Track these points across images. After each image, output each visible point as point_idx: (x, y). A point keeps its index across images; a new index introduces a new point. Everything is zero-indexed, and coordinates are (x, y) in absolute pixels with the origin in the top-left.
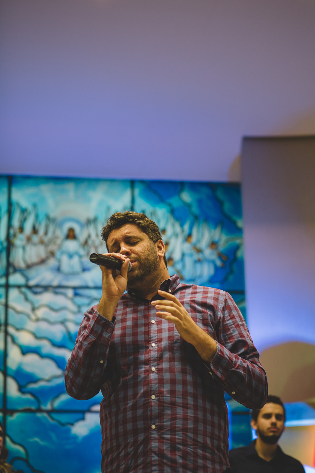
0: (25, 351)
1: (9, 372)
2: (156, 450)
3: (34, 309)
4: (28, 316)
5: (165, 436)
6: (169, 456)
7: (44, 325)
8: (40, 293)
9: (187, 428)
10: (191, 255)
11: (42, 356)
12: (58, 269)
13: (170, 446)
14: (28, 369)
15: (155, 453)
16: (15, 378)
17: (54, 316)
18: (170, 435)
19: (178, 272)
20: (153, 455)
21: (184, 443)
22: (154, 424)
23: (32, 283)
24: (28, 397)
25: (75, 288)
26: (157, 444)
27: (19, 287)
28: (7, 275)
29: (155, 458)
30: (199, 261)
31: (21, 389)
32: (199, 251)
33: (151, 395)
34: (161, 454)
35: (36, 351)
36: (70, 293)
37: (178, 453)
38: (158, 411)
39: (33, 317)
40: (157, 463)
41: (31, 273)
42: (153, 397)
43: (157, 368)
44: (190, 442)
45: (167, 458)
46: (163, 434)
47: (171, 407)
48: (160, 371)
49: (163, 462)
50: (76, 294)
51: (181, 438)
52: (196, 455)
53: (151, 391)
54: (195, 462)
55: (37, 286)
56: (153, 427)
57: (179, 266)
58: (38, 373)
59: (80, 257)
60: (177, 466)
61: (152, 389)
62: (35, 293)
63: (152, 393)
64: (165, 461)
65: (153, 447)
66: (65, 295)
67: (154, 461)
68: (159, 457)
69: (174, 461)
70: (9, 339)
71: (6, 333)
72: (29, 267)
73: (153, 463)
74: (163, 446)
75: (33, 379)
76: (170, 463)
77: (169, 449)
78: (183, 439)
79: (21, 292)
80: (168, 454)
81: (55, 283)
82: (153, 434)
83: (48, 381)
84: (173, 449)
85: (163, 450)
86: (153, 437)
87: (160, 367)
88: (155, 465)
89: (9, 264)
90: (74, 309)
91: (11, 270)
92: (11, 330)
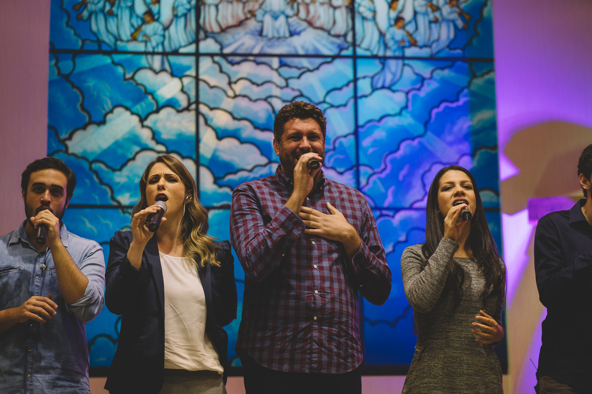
0: (221, 135)
1: (202, 161)
2: (316, 339)
3: (230, 83)
4: (225, 92)
5: (323, 327)
6: (327, 345)
7: (243, 103)
8: (238, 63)
9: (342, 321)
10: (426, 14)
11: (242, 142)
12: (260, 33)
13: (328, 336)
14: (225, 157)
15: (315, 341)
16: (208, 168)
17: (255, 92)
18: (328, 327)
19: (410, 35)
20: (314, 344)
21: (339, 335)
22: (316, 316)
23: (227, 51)
24: (226, 190)
25: (280, 56)
26: (317, 334)
27: (212, 55)
28: (197, 41)
29: (316, 346)
30: (436, 21)
31: (217, 181)
32: (437, 9)
33: (315, 290)
34: (320, 343)
35: (234, 135)
36: (275, 62)
37: (333, 343)
38: (321, 305)
39: (231, 93)
40: (317, 351)
41: (227, 38)
42: (316, 292)
43: (319, 266)
44: (343, 334)
45: (325, 347)
46: (322, 325)
47: (331, 302)
48: (321, 268)
49: (322, 350)
50: (282, 65)
51: (337, 330)
52: (347, 345)
53: (314, 286)
54: (346, 351)
55: (233, 54)
56: (315, 318)
57: (410, 28)
58: (238, 162)
59: (287, 17)
60: (333, 354)
61: (316, 285)
62: (232, 64)
63: (316, 288)
64: (323, 349)
65: (314, 336)
66: (269, 66)
67: (314, 349)
68: (318, 345)
69: (330, 350)
70: (201, 120)
71: (198, 113)
72: (223, 30)
73: (314, 351)
74: (322, 336)
75: (232, 169)
76: (326, 352)
77: (327, 339)
78: (338, 331)
79: (214, 62)
80: (326, 343)
81: (256, 51)
82: (315, 325)
83: (251, 171)
84: (330, 340)
85: (322, 340)
86: (314, 328)
87: (321, 265)
88: (315, 353)
89: (199, 27)
90: (281, 82)
91: (202, 35)
92: (203, 109)
